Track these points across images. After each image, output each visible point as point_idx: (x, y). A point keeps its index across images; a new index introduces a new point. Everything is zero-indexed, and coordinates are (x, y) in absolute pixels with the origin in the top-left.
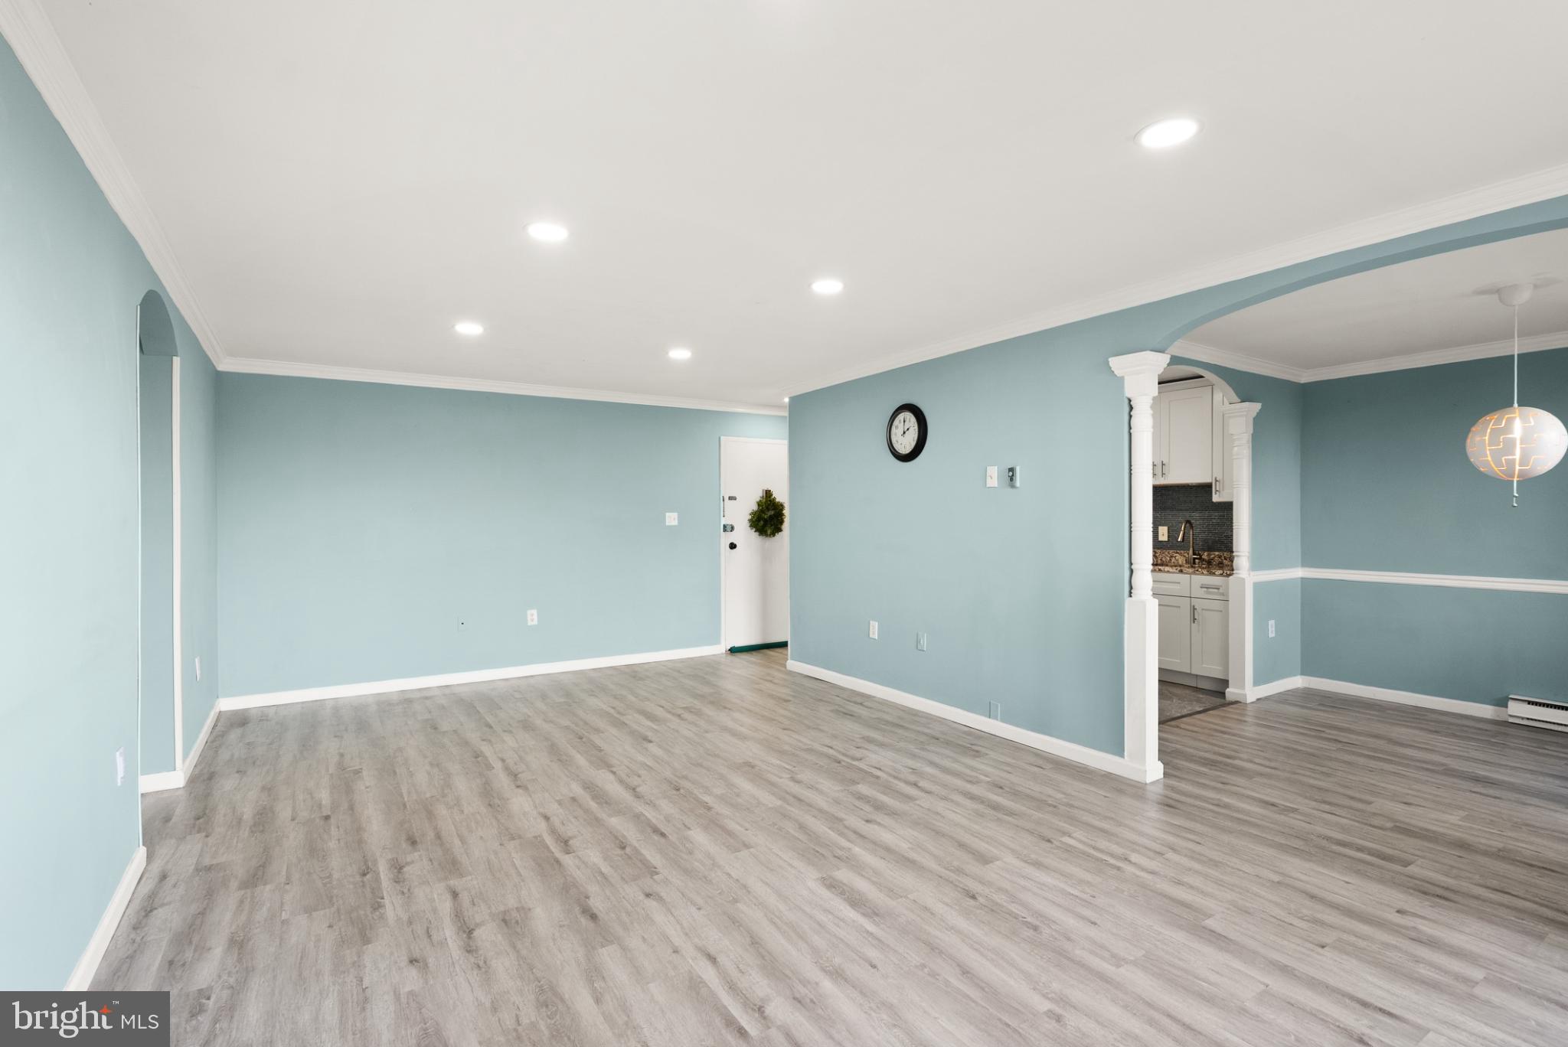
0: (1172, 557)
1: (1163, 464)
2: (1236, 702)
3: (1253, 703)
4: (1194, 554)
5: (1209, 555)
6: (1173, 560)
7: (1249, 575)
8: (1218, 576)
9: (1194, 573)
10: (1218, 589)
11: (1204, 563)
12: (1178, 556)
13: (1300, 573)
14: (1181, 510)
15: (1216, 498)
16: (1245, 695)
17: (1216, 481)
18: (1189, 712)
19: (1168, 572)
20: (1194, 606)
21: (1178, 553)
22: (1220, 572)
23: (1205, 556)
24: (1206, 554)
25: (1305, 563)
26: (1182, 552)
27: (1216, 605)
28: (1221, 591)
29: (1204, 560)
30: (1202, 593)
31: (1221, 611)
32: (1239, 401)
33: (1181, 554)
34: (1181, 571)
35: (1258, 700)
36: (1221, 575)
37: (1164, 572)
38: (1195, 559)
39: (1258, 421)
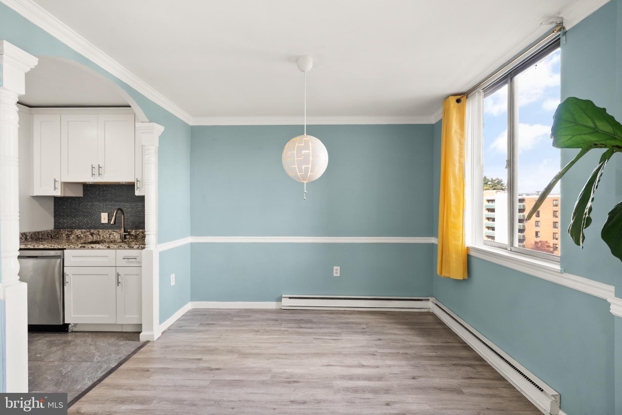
0: (110, 234)
1: (99, 167)
2: (148, 342)
3: (159, 338)
4: (125, 232)
5: (136, 232)
6: (112, 236)
7: (156, 247)
8: (135, 249)
9: (118, 248)
10: (136, 259)
11: (132, 237)
12: (115, 234)
13: (190, 240)
14: (117, 201)
15: (137, 193)
16: (153, 335)
17: (137, 181)
18: (103, 374)
19: (99, 248)
20: (118, 273)
21: (114, 231)
22: (137, 246)
23: (133, 232)
24: (134, 231)
25: (194, 233)
26: (118, 230)
27: (135, 270)
28: (138, 260)
29: (132, 235)
30: (124, 263)
31: (138, 275)
32: (149, 121)
33: (117, 232)
34: (109, 247)
35: (163, 333)
36: (138, 248)
37: (96, 249)
38: (125, 235)
39: (162, 138)
